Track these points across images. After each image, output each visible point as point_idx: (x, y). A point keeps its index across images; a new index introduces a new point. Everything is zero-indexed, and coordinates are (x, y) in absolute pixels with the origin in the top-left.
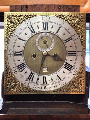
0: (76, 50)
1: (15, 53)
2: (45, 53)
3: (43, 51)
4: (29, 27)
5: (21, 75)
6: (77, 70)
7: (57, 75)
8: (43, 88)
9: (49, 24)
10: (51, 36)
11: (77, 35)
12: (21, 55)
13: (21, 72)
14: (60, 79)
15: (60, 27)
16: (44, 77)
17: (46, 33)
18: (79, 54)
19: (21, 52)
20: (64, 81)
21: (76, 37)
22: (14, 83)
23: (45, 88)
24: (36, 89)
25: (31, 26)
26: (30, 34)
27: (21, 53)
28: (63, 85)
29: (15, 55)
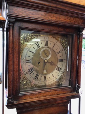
0: (63, 59)
1: (26, 61)
2: (46, 61)
3: (44, 59)
4: (36, 44)
5: (30, 76)
6: (63, 71)
7: (53, 75)
8: (44, 83)
9: (48, 42)
10: (49, 50)
11: (63, 49)
12: (31, 62)
13: (30, 74)
14: (54, 77)
15: (55, 44)
16: (45, 76)
17: (46, 48)
18: (64, 61)
19: (31, 60)
20: (56, 78)
21: (63, 51)
22: (25, 82)
23: (45, 83)
24: (39, 84)
25: (38, 43)
26: (36, 48)
27: (31, 61)
28: (55, 81)
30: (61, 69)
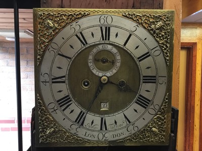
0: (157, 74)
1: (53, 79)
2: (105, 80)
3: (100, 75)
4: (76, 35)
6: (157, 107)
7: (125, 115)
8: (101, 136)
9: (112, 29)
10: (115, 50)
11: (158, 48)
12: (64, 82)
13: (64, 110)
14: (130, 122)
15: (130, 35)
16: (102, 119)
17: (106, 45)
18: (161, 80)
19: (64, 77)
20: (136, 125)
22: (52, 129)
23: (104, 136)
24: (89, 138)
25: (81, 33)
27: (64, 79)
28: (133, 132)
29: (53, 82)
30: (151, 103)
